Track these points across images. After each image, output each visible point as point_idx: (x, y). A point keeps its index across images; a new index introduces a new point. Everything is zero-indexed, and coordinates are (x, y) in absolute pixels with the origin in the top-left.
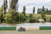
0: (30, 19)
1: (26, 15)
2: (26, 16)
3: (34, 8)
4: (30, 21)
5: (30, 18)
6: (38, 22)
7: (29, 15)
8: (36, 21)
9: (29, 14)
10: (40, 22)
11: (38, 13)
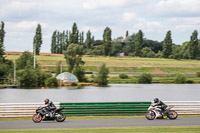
0: (21, 75)
1: (8, 58)
2: (4, 61)
4: (22, 82)
5: (21, 71)
6: (55, 84)
7: (17, 57)
8: (46, 82)
9: (17, 54)
10: (63, 85)
11: (56, 50)
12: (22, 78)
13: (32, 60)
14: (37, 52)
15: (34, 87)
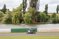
2: (48, 16)
3: (58, 6)
12: (53, 21)
13: (56, 15)
15: (56, 23)
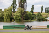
0: (38, 18)
1: (35, 14)
2: (34, 15)
3: (42, 7)
4: (38, 20)
5: (38, 17)
6: (46, 20)
7: (37, 14)
8: (44, 20)
9: (37, 13)
10: (48, 21)
12: (38, 19)
13: (40, 14)
14: (42, 12)
15: (41, 21)
